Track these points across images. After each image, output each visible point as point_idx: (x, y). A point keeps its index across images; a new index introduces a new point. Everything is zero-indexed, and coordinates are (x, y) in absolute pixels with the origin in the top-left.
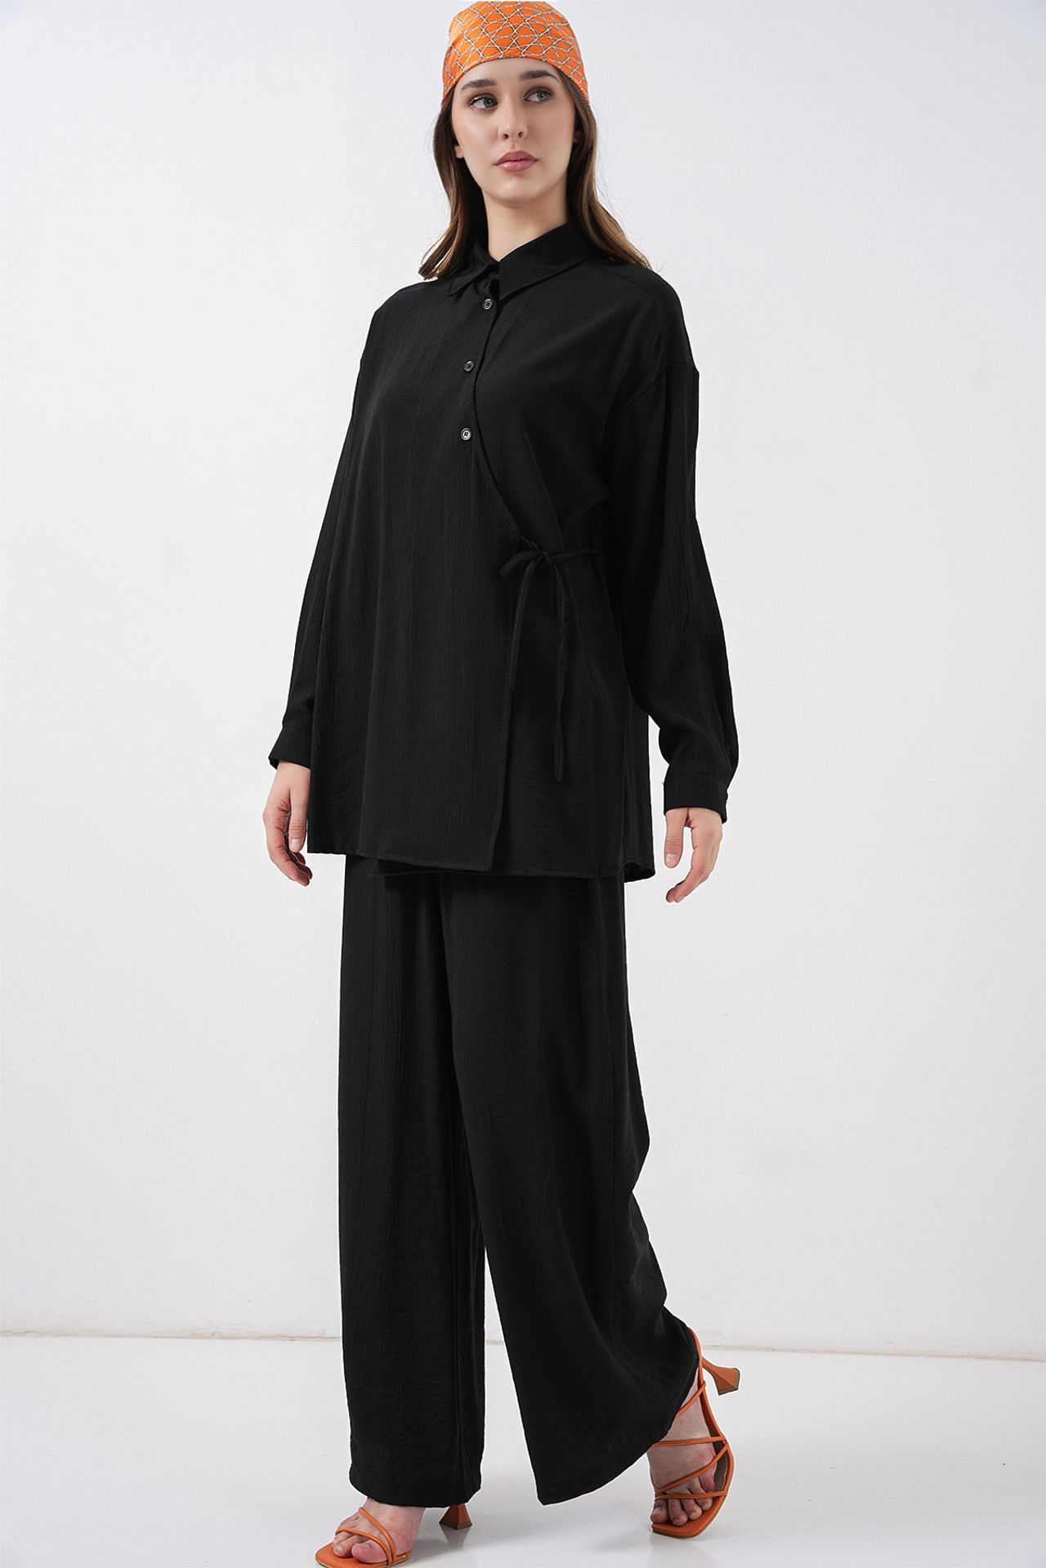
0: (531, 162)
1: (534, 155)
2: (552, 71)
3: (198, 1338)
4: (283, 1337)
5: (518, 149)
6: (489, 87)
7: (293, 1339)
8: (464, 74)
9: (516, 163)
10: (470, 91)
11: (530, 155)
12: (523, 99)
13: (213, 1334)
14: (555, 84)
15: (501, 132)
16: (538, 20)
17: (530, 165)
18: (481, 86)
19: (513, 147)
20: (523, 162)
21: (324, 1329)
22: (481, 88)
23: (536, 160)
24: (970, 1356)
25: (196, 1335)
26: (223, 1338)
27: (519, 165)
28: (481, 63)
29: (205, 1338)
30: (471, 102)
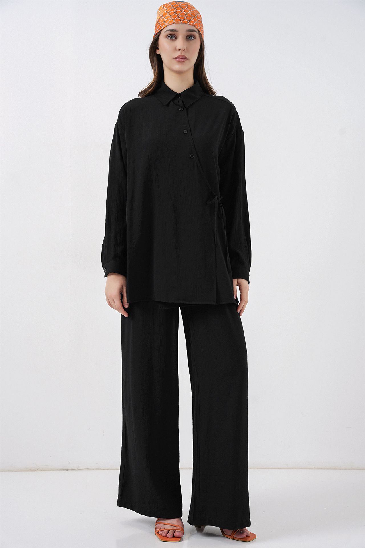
0: (186, 59)
1: (188, 57)
2: (196, 30)
3: (32, 471)
4: (64, 469)
5: (183, 54)
6: (175, 32)
7: (67, 470)
8: (167, 26)
9: (181, 59)
10: (168, 33)
11: (186, 57)
12: (185, 37)
13: (37, 469)
14: (197, 34)
15: (178, 48)
16: (193, 12)
17: (186, 60)
18: (173, 31)
19: (181, 54)
20: (184, 59)
21: (79, 466)
22: (173, 32)
23: (187, 59)
24: (315, 468)
25: (31, 470)
26: (41, 470)
27: (183, 60)
28: (174, 24)
29: (34, 471)
30: (168, 36)
